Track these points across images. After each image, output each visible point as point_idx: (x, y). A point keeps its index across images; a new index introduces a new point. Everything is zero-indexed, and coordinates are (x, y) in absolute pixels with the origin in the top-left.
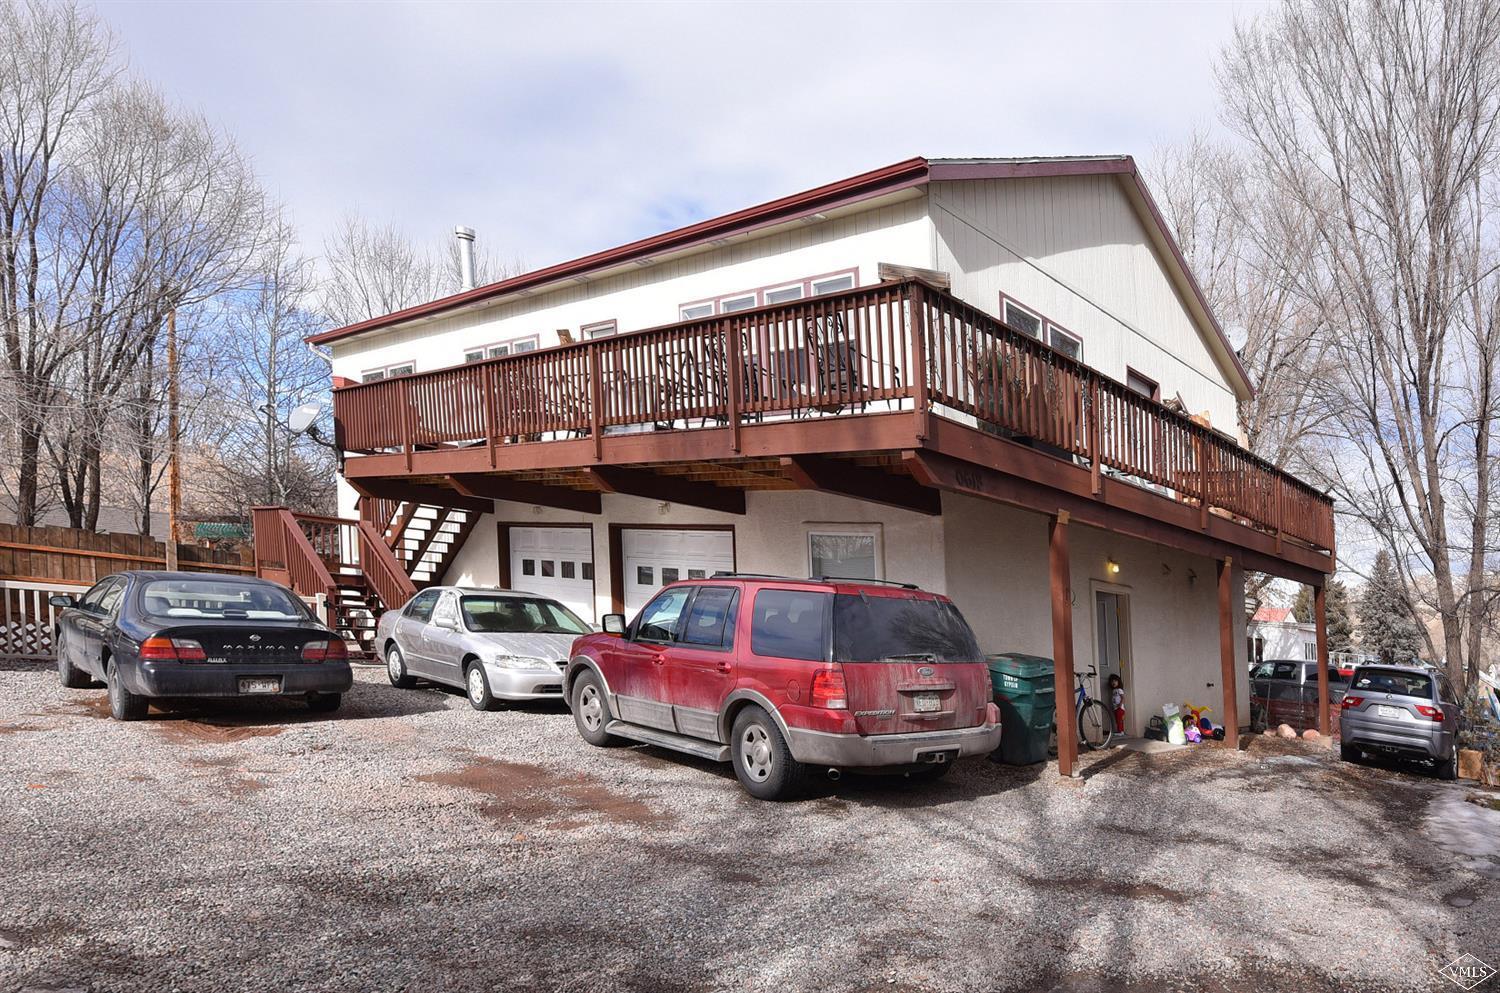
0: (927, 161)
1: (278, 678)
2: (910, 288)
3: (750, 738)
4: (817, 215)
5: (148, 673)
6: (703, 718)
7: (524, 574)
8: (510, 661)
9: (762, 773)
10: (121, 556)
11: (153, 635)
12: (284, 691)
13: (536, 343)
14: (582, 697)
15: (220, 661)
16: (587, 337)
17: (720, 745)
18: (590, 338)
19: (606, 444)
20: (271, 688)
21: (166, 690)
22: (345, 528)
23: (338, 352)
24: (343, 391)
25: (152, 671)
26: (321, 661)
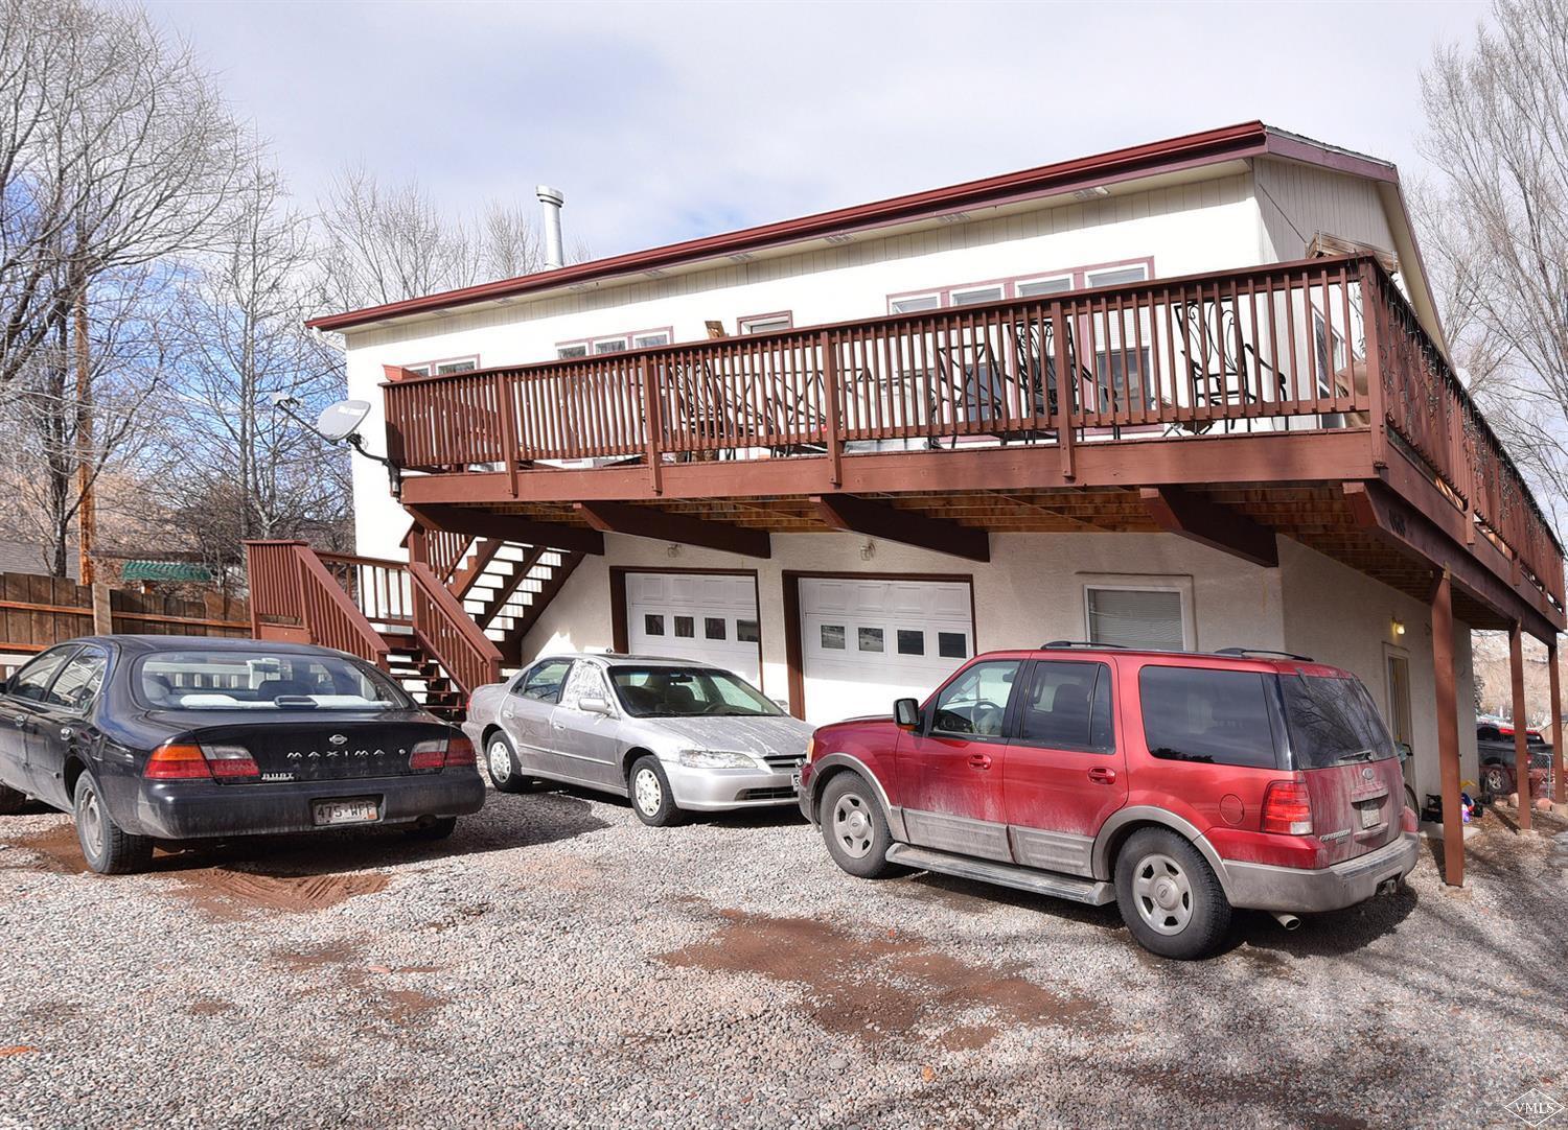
0: (1264, 126)
1: (376, 799)
2: (1362, 267)
3: (1148, 873)
4: (1099, 189)
5: (163, 803)
6: (1066, 845)
7: (648, 633)
8: (701, 758)
9: (1171, 921)
10: (23, 605)
11: (169, 741)
12: (385, 818)
13: (668, 337)
14: (837, 810)
15: (283, 777)
16: (746, 332)
17: (1092, 881)
18: (749, 333)
19: (847, 465)
20: (365, 815)
21: (195, 829)
22: (368, 570)
23: (353, 341)
24: (399, 386)
25: (170, 799)
26: (438, 771)
